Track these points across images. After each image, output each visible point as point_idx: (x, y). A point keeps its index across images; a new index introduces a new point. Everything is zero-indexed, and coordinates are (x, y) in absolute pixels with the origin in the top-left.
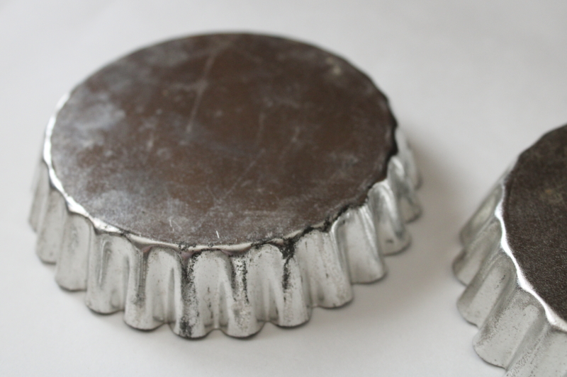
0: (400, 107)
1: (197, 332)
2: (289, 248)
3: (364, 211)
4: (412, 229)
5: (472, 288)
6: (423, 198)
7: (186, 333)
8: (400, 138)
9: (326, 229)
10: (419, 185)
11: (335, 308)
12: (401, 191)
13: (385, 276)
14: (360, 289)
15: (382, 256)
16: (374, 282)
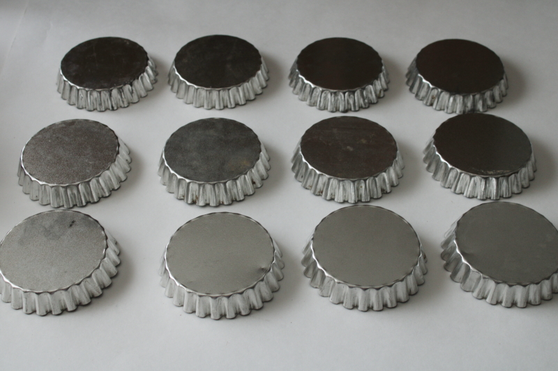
0: (146, 49)
1: (115, 108)
2: (131, 85)
3: (145, 74)
4: (157, 77)
5: (172, 86)
6: (158, 70)
7: (113, 109)
8: (149, 56)
9: (138, 79)
10: (156, 67)
11: (144, 97)
12: (152, 68)
13: (153, 89)
14: (149, 93)
15: (152, 84)
16: (151, 90)
